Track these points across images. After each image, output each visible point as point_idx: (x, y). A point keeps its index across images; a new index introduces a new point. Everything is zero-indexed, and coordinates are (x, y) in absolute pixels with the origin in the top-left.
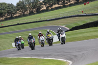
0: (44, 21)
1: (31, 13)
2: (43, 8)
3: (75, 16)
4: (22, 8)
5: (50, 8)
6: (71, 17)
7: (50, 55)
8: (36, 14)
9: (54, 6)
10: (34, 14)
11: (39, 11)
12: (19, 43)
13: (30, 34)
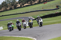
0: (19, 14)
1: (11, 9)
2: (18, 6)
3: (38, 11)
4: (5, 6)
5: (22, 6)
6: (36, 11)
7: (23, 35)
8: (14, 9)
9: (25, 5)
10: (13, 9)
11: (16, 8)
12: (10, 26)
13: (18, 20)
